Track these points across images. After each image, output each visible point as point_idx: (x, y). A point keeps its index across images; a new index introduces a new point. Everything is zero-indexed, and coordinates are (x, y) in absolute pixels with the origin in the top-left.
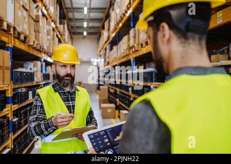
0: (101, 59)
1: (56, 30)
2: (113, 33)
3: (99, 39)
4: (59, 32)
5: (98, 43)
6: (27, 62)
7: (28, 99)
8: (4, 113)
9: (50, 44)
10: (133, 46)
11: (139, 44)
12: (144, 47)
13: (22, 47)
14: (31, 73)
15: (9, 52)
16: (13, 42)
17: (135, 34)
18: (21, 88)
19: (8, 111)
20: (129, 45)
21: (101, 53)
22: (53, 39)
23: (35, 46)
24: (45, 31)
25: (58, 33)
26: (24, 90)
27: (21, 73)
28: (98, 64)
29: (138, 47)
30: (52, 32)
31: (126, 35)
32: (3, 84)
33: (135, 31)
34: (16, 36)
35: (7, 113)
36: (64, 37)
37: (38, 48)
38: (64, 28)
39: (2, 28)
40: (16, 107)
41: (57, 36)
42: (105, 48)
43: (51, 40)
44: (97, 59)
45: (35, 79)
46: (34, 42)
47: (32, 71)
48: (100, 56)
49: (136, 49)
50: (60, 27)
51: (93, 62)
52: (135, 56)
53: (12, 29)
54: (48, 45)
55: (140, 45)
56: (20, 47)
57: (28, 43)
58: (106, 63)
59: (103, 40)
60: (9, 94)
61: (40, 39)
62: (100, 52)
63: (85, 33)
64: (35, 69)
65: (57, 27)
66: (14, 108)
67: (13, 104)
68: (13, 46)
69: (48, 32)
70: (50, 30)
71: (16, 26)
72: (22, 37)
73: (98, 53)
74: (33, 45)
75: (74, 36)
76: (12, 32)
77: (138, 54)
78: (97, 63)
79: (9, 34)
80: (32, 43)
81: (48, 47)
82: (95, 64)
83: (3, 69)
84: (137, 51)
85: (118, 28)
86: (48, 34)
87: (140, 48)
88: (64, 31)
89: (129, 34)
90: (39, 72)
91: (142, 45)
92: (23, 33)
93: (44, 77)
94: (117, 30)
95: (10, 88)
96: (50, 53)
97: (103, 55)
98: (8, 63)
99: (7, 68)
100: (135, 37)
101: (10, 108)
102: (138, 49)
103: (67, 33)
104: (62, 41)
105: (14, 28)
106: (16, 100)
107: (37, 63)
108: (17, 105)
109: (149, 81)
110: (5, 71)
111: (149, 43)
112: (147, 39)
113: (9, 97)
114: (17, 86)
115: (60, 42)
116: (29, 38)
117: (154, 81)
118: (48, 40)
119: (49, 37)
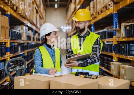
0: (69, 26)
1: (34, 3)
2: (78, 5)
3: (67, 10)
4: (36, 5)
5: (67, 14)
6: (17, 26)
7: (18, 51)
8: (6, 57)
9: (31, 13)
10: (93, 14)
11: (96, 12)
12: (100, 14)
13: (15, 15)
14: (20, 33)
15: (8, 18)
16: (10, 11)
17: (94, 5)
18: (14, 43)
19: (8, 56)
21: (69, 22)
22: (33, 10)
23: (22, 14)
24: (28, 4)
26: (16, 44)
27: (15, 32)
28: (66, 31)
29: (96, 15)
30: (32, 5)
31: (87, 6)
32: (5, 38)
33: (94, 3)
34: (11, 7)
35: (7, 57)
36: (40, 9)
37: (24, 16)
38: (40, 2)
39: (5, 1)
40: (12, 55)
41: (35, 8)
43: (31, 11)
44: (66, 27)
45: (22, 38)
46: (22, 11)
47: (20, 32)
48: (69, 24)
49: (95, 16)
51: (63, 29)
52: (94, 21)
53: (10, 2)
54: (29, 14)
55: (97, 13)
56: (13, 15)
57: (18, 12)
58: (73, 30)
59: (70, 11)
60: (8, 46)
62: (68, 20)
63: (56, 6)
64: (22, 31)
65: (35, 1)
66: (11, 55)
67: (10, 53)
68: (10, 14)
69: (29, 4)
72: (15, 8)
73: (67, 21)
74: (21, 14)
75: (47, 9)
76: (10, 4)
77: (96, 20)
78: (66, 30)
79: (8, 5)
80: (20, 12)
81: (29, 16)
82: (64, 31)
83: (5, 28)
84: (95, 17)
85: (82, 1)
86: (29, 6)
87: (97, 15)
88: (40, 4)
89: (89, 5)
90: (25, 34)
91: (99, 13)
92: (15, 5)
93: (27, 38)
94: (81, 3)
95: (8, 42)
96: (31, 20)
97: (71, 23)
98: (7, 25)
99: (7, 28)
100: (94, 7)
101: (8, 55)
102: (96, 16)
103: (42, 6)
104: (39, 12)
105: (11, 1)
106: (12, 51)
107: (23, 27)
108: (12, 54)
109: (103, 38)
110: (6, 30)
111: (103, 11)
112: (102, 8)
113: (8, 48)
114: (12, 41)
115: (37, 12)
116: (19, 9)
117: (106, 37)
118: (29, 10)
119: (30, 9)
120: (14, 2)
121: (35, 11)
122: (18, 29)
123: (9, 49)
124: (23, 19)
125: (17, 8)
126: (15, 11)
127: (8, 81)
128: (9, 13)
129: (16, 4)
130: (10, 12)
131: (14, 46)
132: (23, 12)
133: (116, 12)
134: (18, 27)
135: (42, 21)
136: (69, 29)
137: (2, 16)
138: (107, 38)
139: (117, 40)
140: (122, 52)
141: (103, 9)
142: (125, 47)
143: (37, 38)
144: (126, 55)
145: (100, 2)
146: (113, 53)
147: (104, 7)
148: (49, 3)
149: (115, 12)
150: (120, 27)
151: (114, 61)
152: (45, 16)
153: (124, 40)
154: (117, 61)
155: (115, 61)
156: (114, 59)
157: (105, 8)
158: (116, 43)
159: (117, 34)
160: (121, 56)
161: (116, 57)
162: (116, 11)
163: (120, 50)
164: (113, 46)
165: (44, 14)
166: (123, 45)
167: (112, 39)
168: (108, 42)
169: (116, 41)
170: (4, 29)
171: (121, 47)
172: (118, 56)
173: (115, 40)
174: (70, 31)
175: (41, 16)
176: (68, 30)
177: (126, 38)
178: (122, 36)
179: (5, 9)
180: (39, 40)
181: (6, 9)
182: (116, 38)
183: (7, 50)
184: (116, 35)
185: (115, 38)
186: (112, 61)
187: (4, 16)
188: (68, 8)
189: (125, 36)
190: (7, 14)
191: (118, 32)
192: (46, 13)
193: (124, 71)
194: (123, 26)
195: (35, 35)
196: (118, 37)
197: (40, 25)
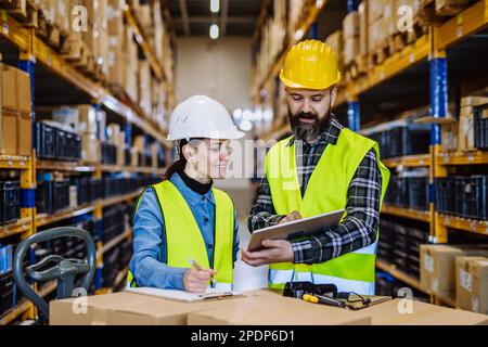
0: (263, 110)
1: (130, 20)
2: (297, 27)
3: (256, 49)
5: (254, 62)
6: (63, 108)
7: (68, 204)
8: (20, 226)
9: (116, 59)
10: (353, 63)
11: (367, 55)
12: (381, 63)
13: (54, 63)
14: (74, 136)
15: (28, 75)
16: (35, 50)
17: (357, 29)
18: (52, 171)
19: (27, 224)
20: (341, 61)
21: (264, 92)
22: (125, 48)
23: (84, 62)
24: (105, 25)
25: (136, 30)
26: (60, 178)
27: (55, 130)
28: (254, 128)
29: (366, 64)
30: (121, 27)
31: (332, 32)
32: (17, 154)
33: (357, 19)
34: (41, 32)
35: (25, 228)
36: (151, 42)
37: (91, 68)
38: (152, 15)
39: (17, 11)
40: (42, 219)
41: (135, 39)
42: (274, 74)
43: (119, 50)
44: (253, 111)
45: (84, 154)
46: (82, 51)
47: (76, 131)
48: (262, 100)
49: (361, 69)
50: (141, 13)
51: (240, 120)
52: (357, 89)
53: (35, 15)
54: (111, 62)
55: (370, 59)
56: (49, 64)
57: (67, 53)
58: (279, 122)
59: (269, 50)
60: (29, 182)
61: (95, 44)
62: (261, 87)
63: (214, 32)
64: (83, 126)
65: (133, 12)
66: (39, 220)
67: (38, 212)
68: (37, 59)
69: (111, 24)
70: (115, 19)
71: (42, 7)
72: (55, 37)
73: (254, 91)
74: (78, 60)
75: (179, 42)
76: (35, 24)
77: (365, 85)
78: (253, 123)
79: (27, 28)
80: (76, 55)
81: (111, 69)
83: (17, 116)
84: (362, 75)
85: (314, 12)
86: (112, 32)
87: (370, 66)
88: (153, 25)
89: (340, 27)
90: (93, 137)
91: (375, 57)
92: (57, 27)
93: (103, 153)
94: (310, 20)
95: (30, 167)
96: (117, 84)
97: (269, 98)
98: (26, 104)
99: (25, 115)
100: (357, 36)
101: (30, 218)
102: (365, 70)
103: (159, 32)
104: (147, 53)
105: (40, 13)
106: (43, 203)
107: (87, 112)
108: (44, 215)
109: (393, 153)
110: (22, 121)
111: (392, 50)
112: (387, 40)
113: (27, 190)
114: (44, 165)
115: (141, 56)
116: (70, 41)
117: (405, 150)
118: (112, 48)
119: (115, 41)
120: (50, 16)
121: (133, 49)
122: (68, 121)
123: (31, 197)
124: (88, 81)
125: (63, 38)
126: (57, 50)
127: (28, 319)
128: (31, 58)
129: (59, 23)
130: (36, 52)
131: (53, 182)
132: (86, 53)
133: (443, 55)
134: (66, 112)
135: (161, 89)
136: (263, 121)
137: (6, 69)
138: (408, 154)
139: (446, 161)
140: (465, 207)
141: (391, 44)
142: (473, 187)
143: (140, 155)
144: (479, 220)
145: (381, 16)
146: (428, 210)
147: (394, 36)
148: (185, 19)
149: (437, 55)
150: (457, 112)
151: (431, 243)
152: (174, 68)
153: (471, 159)
154: (445, 240)
155: (435, 240)
156: (434, 235)
157: (398, 38)
158: (440, 172)
159: (446, 139)
160: (459, 223)
161: (442, 225)
162: (440, 50)
163: (457, 199)
164: (430, 186)
165: (168, 64)
166: (468, 182)
167: (426, 156)
168: (410, 169)
169: (442, 166)
170: (14, 119)
171: (461, 188)
172: (448, 221)
173: (436, 163)
174: (268, 126)
175: (157, 69)
176: (259, 126)
177: (479, 153)
178: (462, 146)
179: (16, 42)
180: (149, 162)
181: (20, 40)
182: (442, 155)
183: (23, 198)
184: (440, 143)
185: (437, 154)
186: (425, 241)
187: (13, 69)
188: (260, 39)
189: (475, 146)
190: (26, 61)
191: (449, 130)
192: (174, 57)
193: (470, 279)
194: (469, 109)
195: (132, 144)
196: (449, 151)
197: (154, 105)
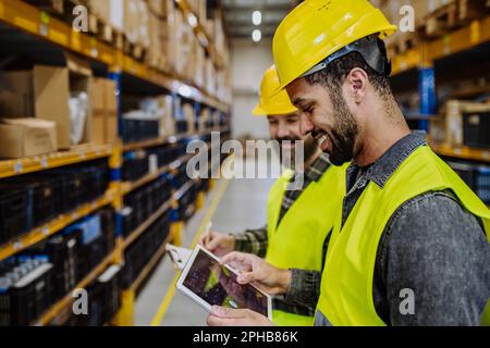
9: (188, 61)
15: (115, 82)
19: (113, 195)
32: (105, 143)
34: (126, 50)
35: (112, 198)
39: (103, 38)
43: (190, 54)
45: (162, 131)
46: (159, 60)
53: (119, 39)
54: (184, 63)
60: (116, 163)
64: (162, 111)
72: (137, 52)
80: (155, 63)
81: (184, 67)
83: (104, 116)
92: (139, 45)
99: (111, 114)
107: (164, 101)
110: (109, 119)
113: (115, 169)
115: (207, 54)
120: (133, 38)
121: (200, 52)
125: (144, 52)
126: (141, 60)
128: (117, 70)
129: (141, 41)
130: (122, 64)
131: (136, 159)
132: (163, 61)
134: (149, 103)
137: (95, 83)
170: (102, 118)
181: (107, 58)
183: (109, 176)
187: (101, 80)
197: (216, 87)
